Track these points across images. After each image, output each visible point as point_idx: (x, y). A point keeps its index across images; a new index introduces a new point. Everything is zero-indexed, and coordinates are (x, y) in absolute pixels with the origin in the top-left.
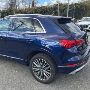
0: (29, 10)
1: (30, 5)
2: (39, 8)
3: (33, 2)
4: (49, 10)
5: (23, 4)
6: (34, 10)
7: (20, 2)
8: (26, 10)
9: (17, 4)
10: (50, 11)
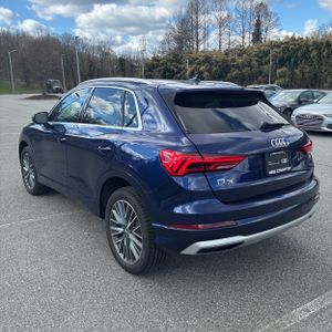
0: (240, 55)
1: (247, 35)
2: (276, 45)
3: (258, 24)
4: (314, 53)
5: (220, 35)
6: (257, 55)
7: (211, 26)
8: (227, 54)
9: (200, 37)
10: (319, 54)
